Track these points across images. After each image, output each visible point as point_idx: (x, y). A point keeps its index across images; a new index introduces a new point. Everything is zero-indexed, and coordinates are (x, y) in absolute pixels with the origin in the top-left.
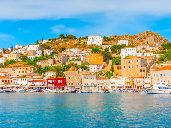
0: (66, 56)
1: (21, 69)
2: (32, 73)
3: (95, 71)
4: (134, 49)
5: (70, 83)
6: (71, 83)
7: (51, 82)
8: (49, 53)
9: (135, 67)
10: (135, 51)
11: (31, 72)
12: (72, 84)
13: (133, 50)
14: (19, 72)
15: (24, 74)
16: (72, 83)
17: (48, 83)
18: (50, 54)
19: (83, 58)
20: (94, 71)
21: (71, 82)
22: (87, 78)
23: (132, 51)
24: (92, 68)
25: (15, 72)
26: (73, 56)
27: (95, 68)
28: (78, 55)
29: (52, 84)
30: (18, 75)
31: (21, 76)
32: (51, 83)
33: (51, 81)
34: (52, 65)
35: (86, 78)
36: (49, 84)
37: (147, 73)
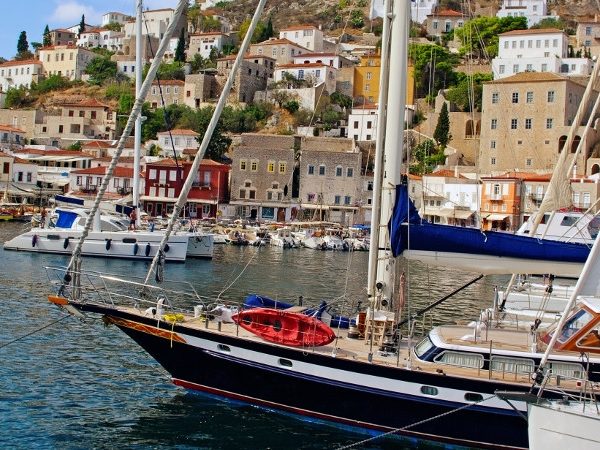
0: (261, 61)
1: (71, 114)
2: (110, 133)
3: (369, 137)
4: (555, 41)
5: (243, 187)
6: (248, 191)
7: (163, 180)
8: (209, 50)
9: (539, 124)
10: (559, 50)
11: (108, 129)
12: (252, 194)
13: (551, 43)
14: (61, 129)
15: (80, 137)
16: (252, 188)
17: (149, 183)
18: (212, 53)
19: (330, 76)
20: (364, 139)
21: (248, 185)
22: (322, 171)
23: (547, 50)
24: (356, 125)
25: (45, 129)
26: (292, 65)
27: (369, 125)
28: (313, 60)
29: (167, 188)
30: (55, 143)
31: (67, 146)
32: (162, 186)
33: (163, 174)
34: (198, 101)
35: (317, 169)
36: (153, 190)
37: (589, 156)
